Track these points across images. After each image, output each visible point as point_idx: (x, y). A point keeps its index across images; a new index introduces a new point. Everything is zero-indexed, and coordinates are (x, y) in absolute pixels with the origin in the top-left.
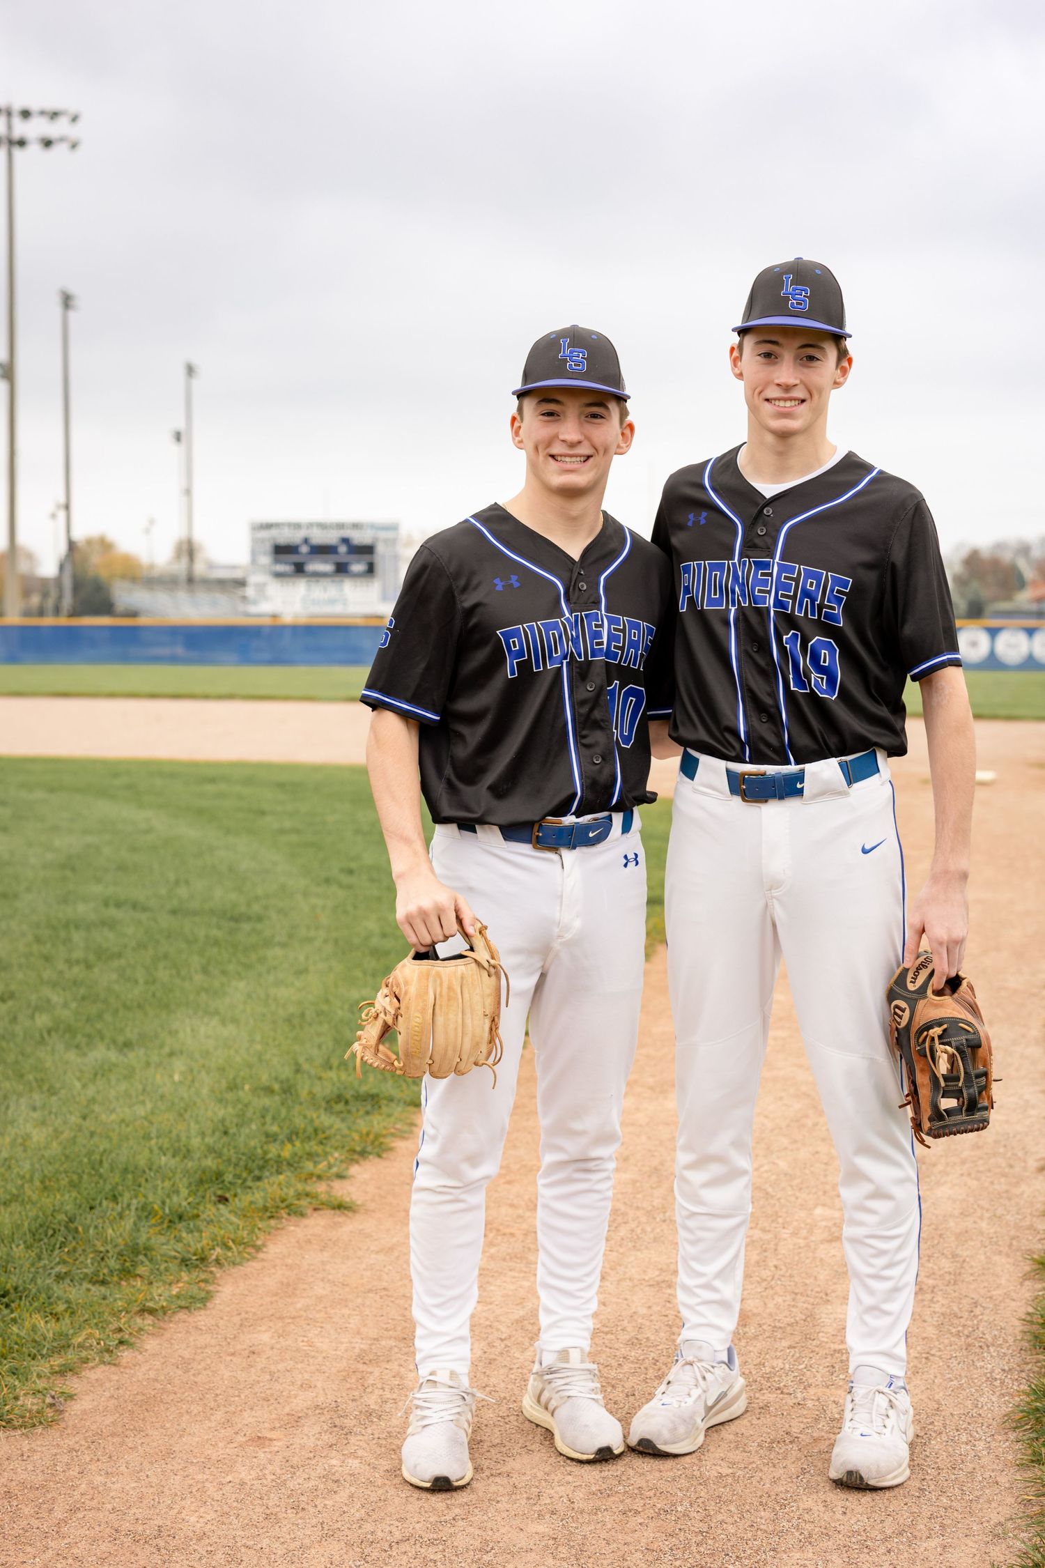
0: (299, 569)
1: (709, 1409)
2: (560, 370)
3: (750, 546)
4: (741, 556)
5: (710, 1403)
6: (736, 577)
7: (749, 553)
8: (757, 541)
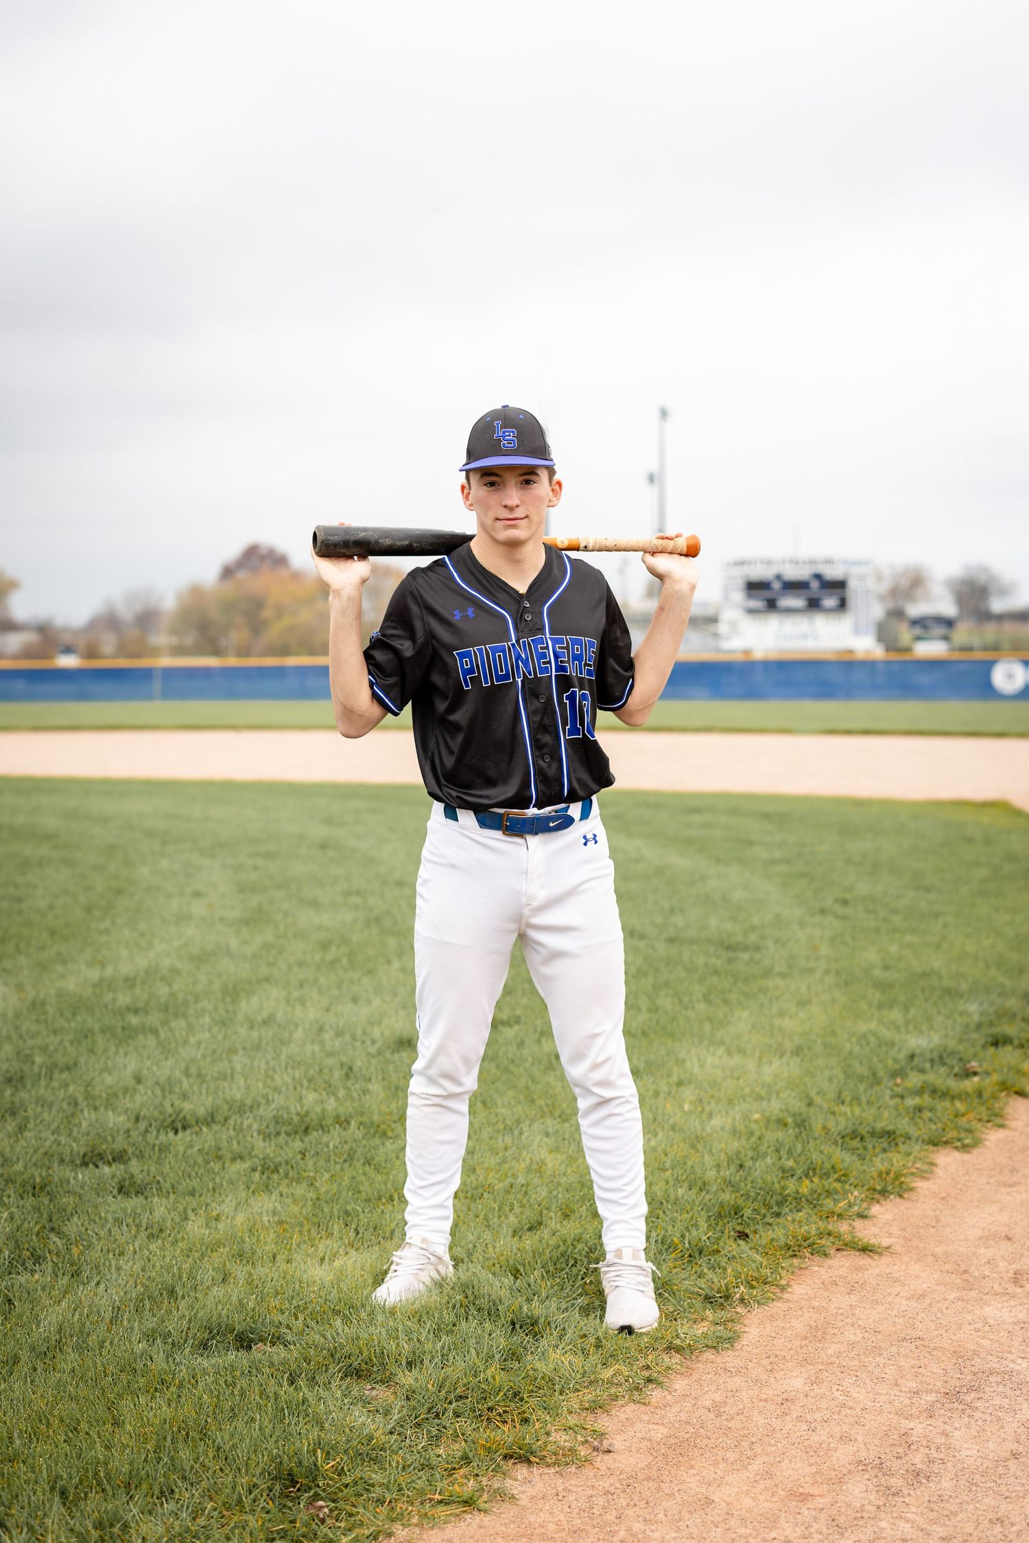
0: (772, 605)
2: (496, 450)
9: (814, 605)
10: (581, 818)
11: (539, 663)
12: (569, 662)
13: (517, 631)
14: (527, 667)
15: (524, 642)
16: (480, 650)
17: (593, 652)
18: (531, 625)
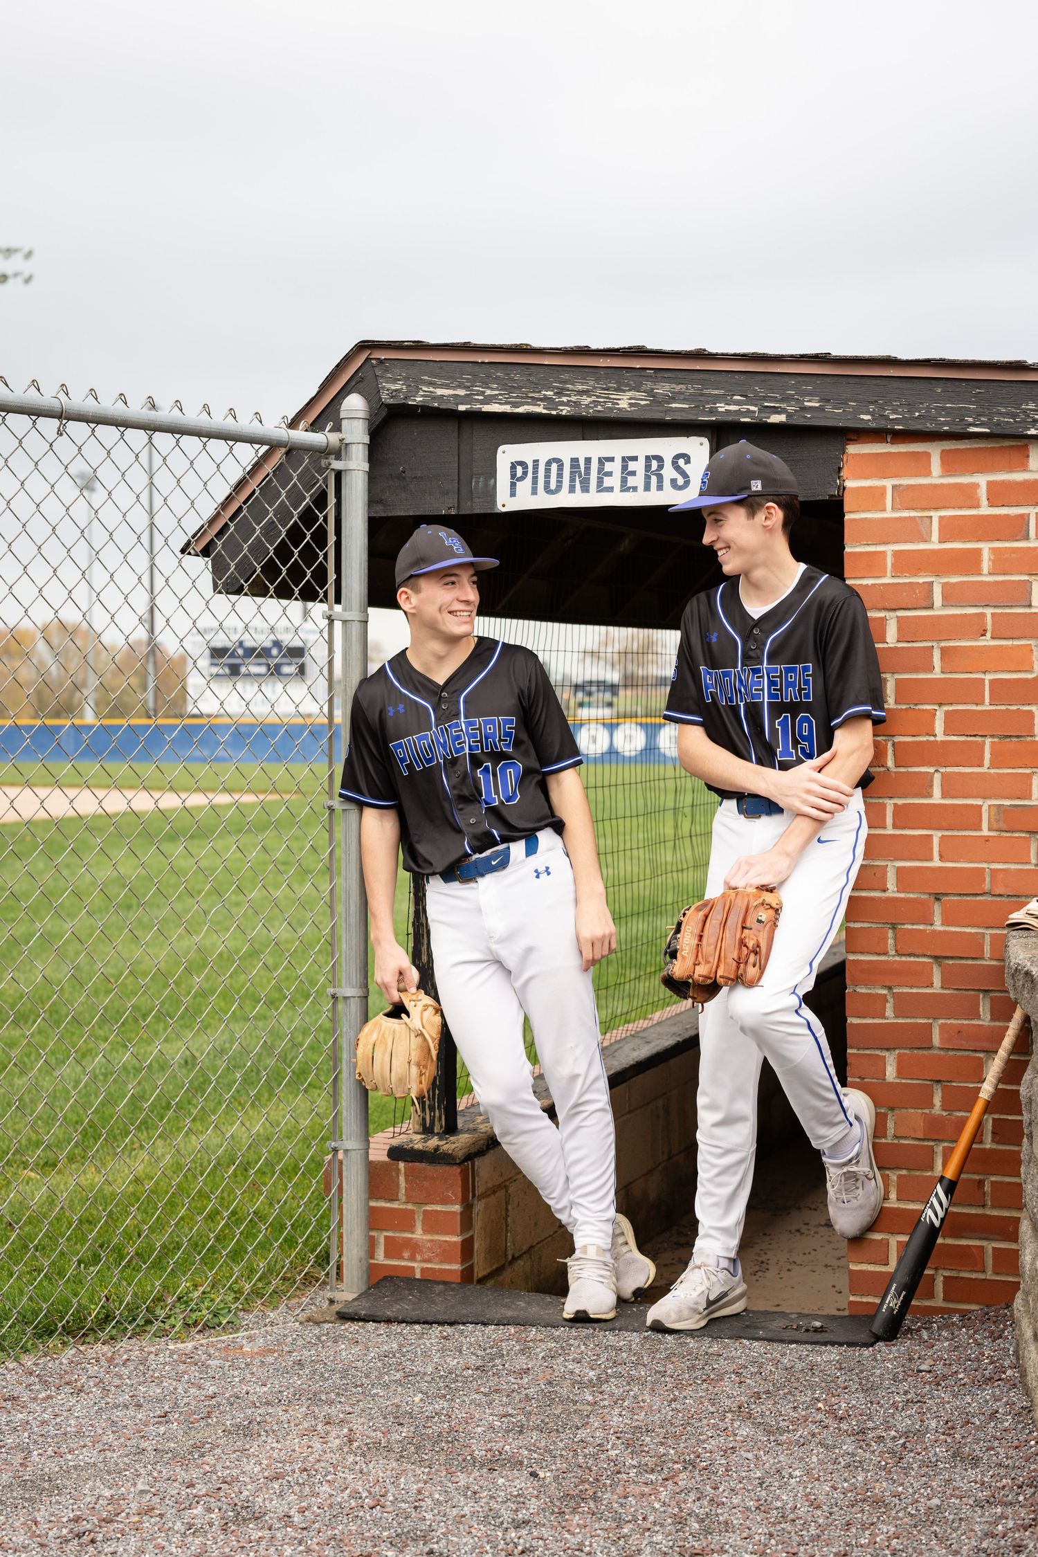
0: (235, 671)
1: (710, 1303)
3: (747, 657)
4: (743, 665)
5: (712, 1298)
6: (741, 681)
7: (747, 663)
8: (751, 653)
9: (276, 671)
10: (528, 854)
11: (454, 745)
12: (481, 741)
13: (436, 718)
14: (445, 750)
15: (441, 729)
16: (409, 741)
17: (509, 728)
18: (447, 712)
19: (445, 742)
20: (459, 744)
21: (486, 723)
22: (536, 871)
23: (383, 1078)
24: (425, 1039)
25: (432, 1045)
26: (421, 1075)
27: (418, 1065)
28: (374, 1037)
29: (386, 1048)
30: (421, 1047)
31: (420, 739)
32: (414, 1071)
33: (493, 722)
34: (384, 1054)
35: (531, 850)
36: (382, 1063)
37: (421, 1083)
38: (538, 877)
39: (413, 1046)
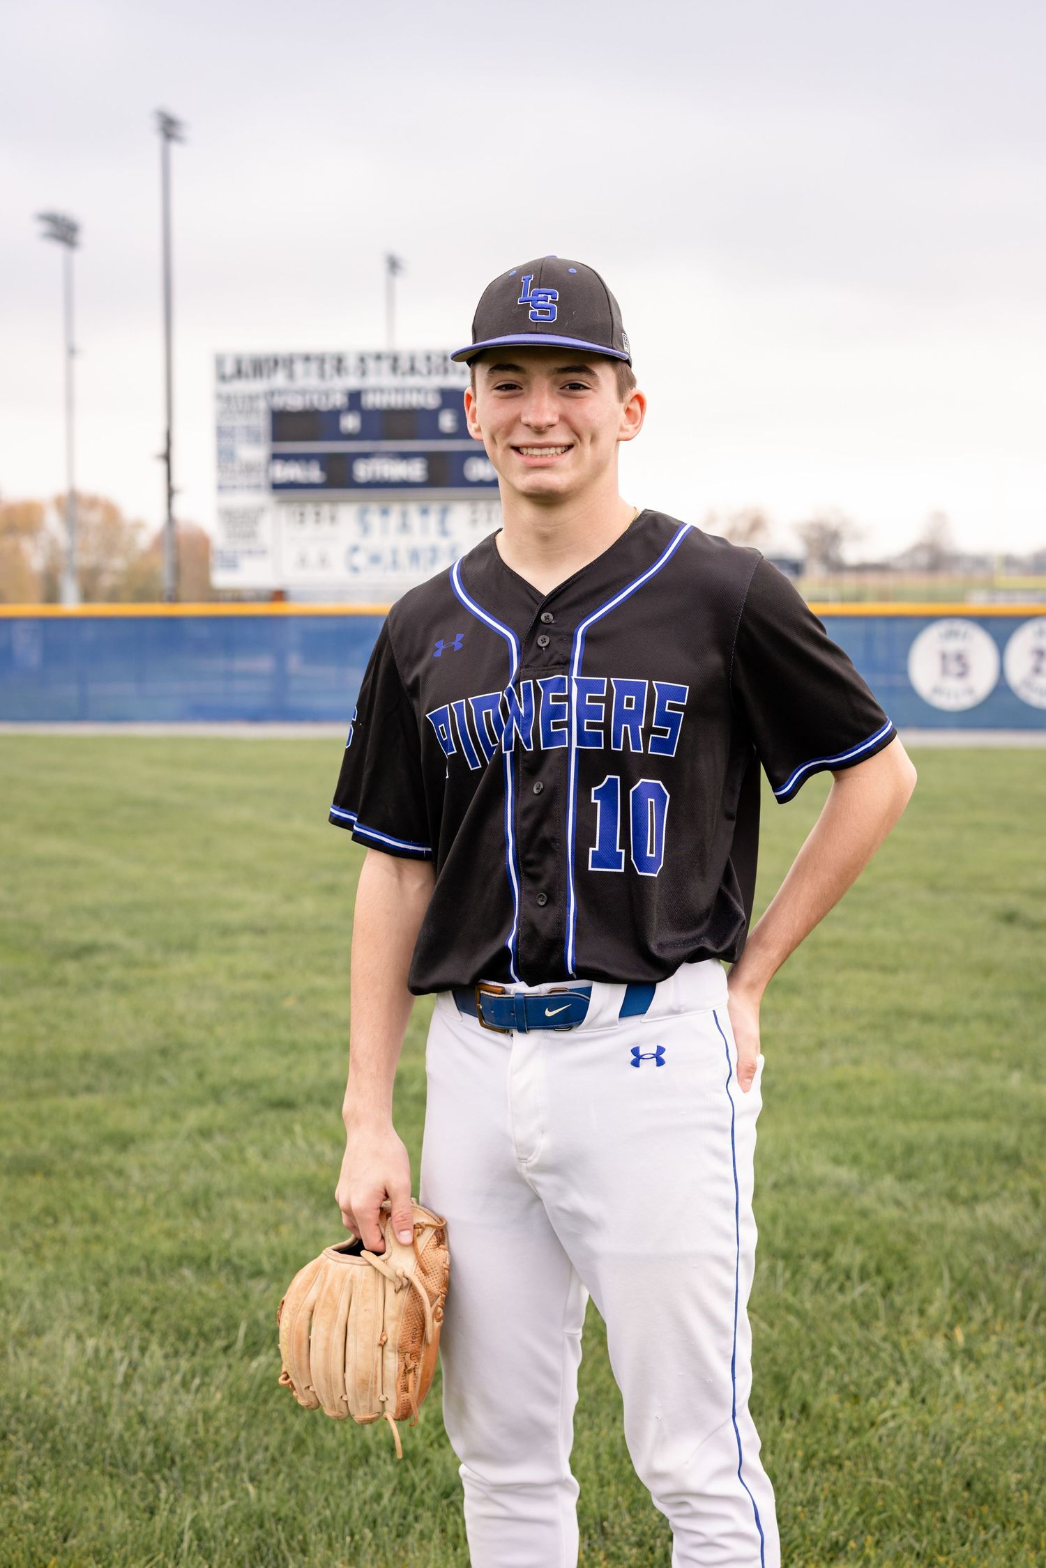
10: (624, 1013)
11: (546, 725)
12: (606, 726)
13: (520, 667)
14: (524, 732)
15: (527, 686)
16: (459, 707)
17: (672, 707)
18: (546, 655)
19: (529, 715)
20: (556, 726)
21: (623, 689)
22: (635, 1051)
23: (328, 1379)
24: (416, 1296)
25: (429, 1311)
26: (407, 1371)
27: (401, 1350)
28: (312, 1295)
29: (335, 1318)
30: (407, 1313)
31: (480, 705)
32: (393, 1363)
33: (638, 690)
34: (330, 1329)
35: (637, 1003)
36: (327, 1350)
37: (406, 1389)
38: (636, 1064)
39: (391, 1312)
